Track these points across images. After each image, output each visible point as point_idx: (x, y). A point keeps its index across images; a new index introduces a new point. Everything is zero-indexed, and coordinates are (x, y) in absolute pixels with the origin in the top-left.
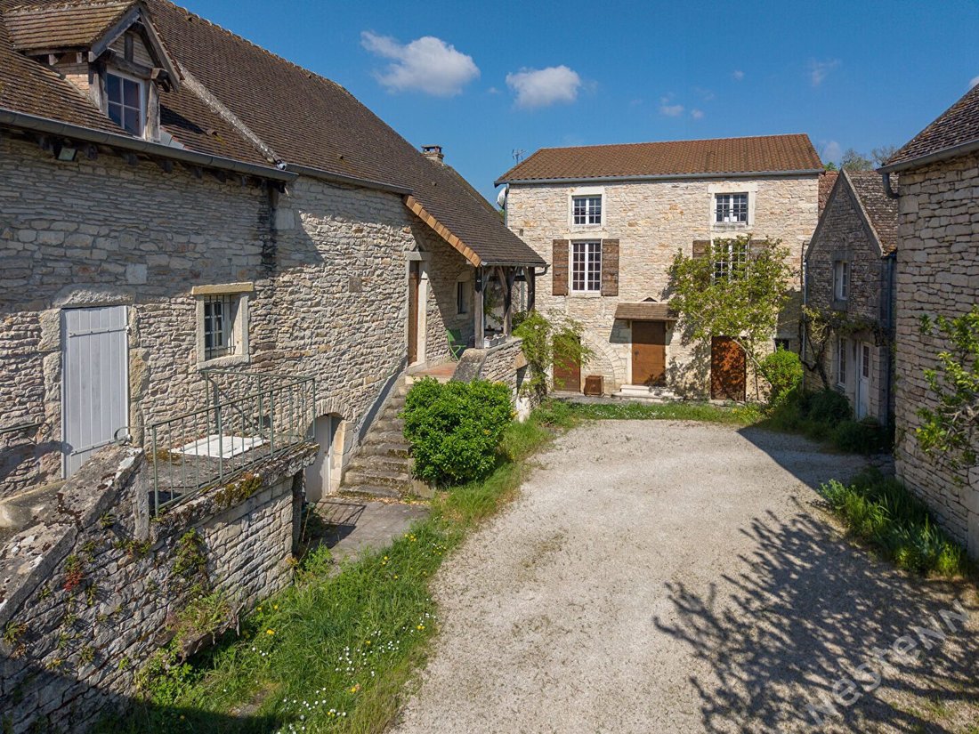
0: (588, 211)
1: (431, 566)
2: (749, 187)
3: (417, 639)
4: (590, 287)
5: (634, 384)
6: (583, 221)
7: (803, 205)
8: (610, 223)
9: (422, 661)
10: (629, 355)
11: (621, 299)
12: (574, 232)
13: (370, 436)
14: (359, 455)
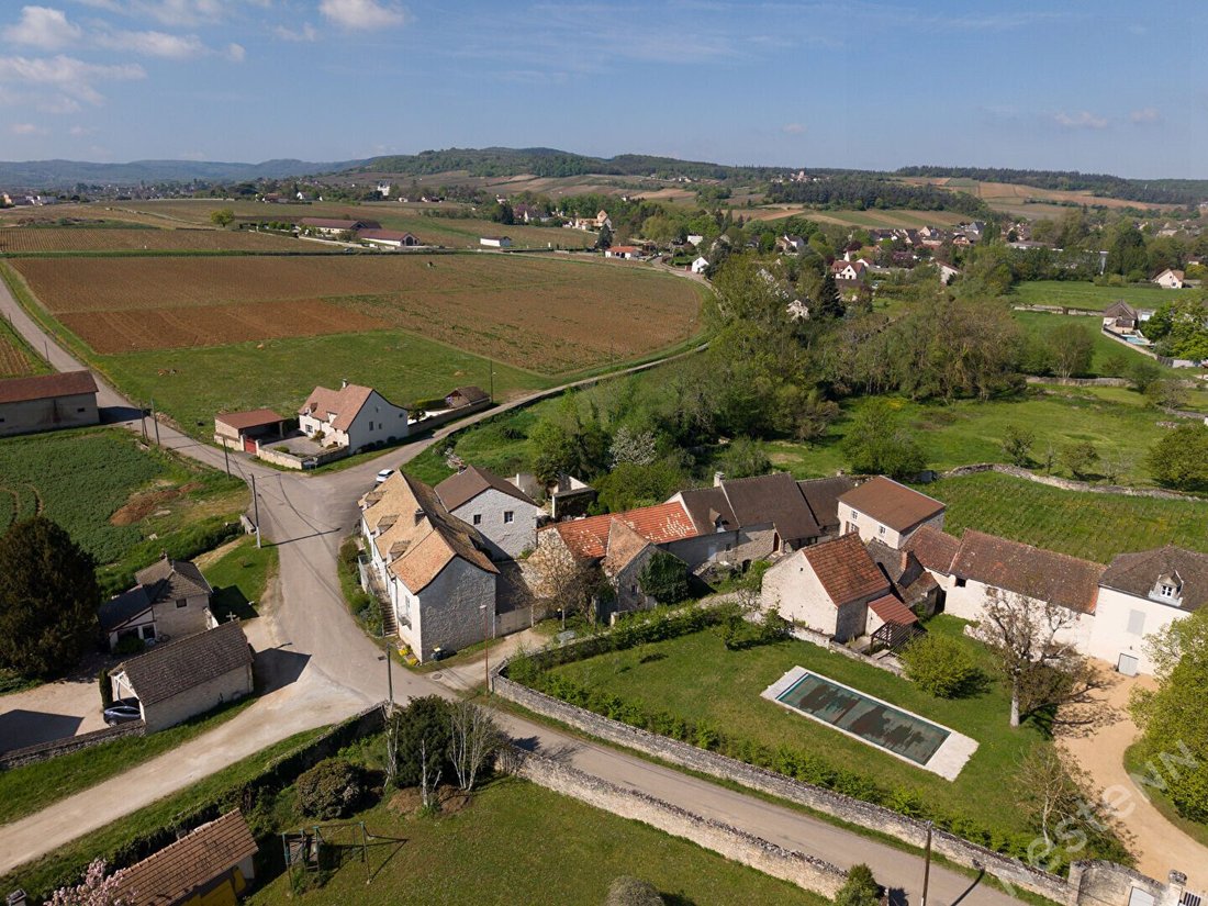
0: (855, 515)
2: (886, 528)
6: (854, 518)
7: (896, 539)
8: (858, 522)
12: (851, 520)
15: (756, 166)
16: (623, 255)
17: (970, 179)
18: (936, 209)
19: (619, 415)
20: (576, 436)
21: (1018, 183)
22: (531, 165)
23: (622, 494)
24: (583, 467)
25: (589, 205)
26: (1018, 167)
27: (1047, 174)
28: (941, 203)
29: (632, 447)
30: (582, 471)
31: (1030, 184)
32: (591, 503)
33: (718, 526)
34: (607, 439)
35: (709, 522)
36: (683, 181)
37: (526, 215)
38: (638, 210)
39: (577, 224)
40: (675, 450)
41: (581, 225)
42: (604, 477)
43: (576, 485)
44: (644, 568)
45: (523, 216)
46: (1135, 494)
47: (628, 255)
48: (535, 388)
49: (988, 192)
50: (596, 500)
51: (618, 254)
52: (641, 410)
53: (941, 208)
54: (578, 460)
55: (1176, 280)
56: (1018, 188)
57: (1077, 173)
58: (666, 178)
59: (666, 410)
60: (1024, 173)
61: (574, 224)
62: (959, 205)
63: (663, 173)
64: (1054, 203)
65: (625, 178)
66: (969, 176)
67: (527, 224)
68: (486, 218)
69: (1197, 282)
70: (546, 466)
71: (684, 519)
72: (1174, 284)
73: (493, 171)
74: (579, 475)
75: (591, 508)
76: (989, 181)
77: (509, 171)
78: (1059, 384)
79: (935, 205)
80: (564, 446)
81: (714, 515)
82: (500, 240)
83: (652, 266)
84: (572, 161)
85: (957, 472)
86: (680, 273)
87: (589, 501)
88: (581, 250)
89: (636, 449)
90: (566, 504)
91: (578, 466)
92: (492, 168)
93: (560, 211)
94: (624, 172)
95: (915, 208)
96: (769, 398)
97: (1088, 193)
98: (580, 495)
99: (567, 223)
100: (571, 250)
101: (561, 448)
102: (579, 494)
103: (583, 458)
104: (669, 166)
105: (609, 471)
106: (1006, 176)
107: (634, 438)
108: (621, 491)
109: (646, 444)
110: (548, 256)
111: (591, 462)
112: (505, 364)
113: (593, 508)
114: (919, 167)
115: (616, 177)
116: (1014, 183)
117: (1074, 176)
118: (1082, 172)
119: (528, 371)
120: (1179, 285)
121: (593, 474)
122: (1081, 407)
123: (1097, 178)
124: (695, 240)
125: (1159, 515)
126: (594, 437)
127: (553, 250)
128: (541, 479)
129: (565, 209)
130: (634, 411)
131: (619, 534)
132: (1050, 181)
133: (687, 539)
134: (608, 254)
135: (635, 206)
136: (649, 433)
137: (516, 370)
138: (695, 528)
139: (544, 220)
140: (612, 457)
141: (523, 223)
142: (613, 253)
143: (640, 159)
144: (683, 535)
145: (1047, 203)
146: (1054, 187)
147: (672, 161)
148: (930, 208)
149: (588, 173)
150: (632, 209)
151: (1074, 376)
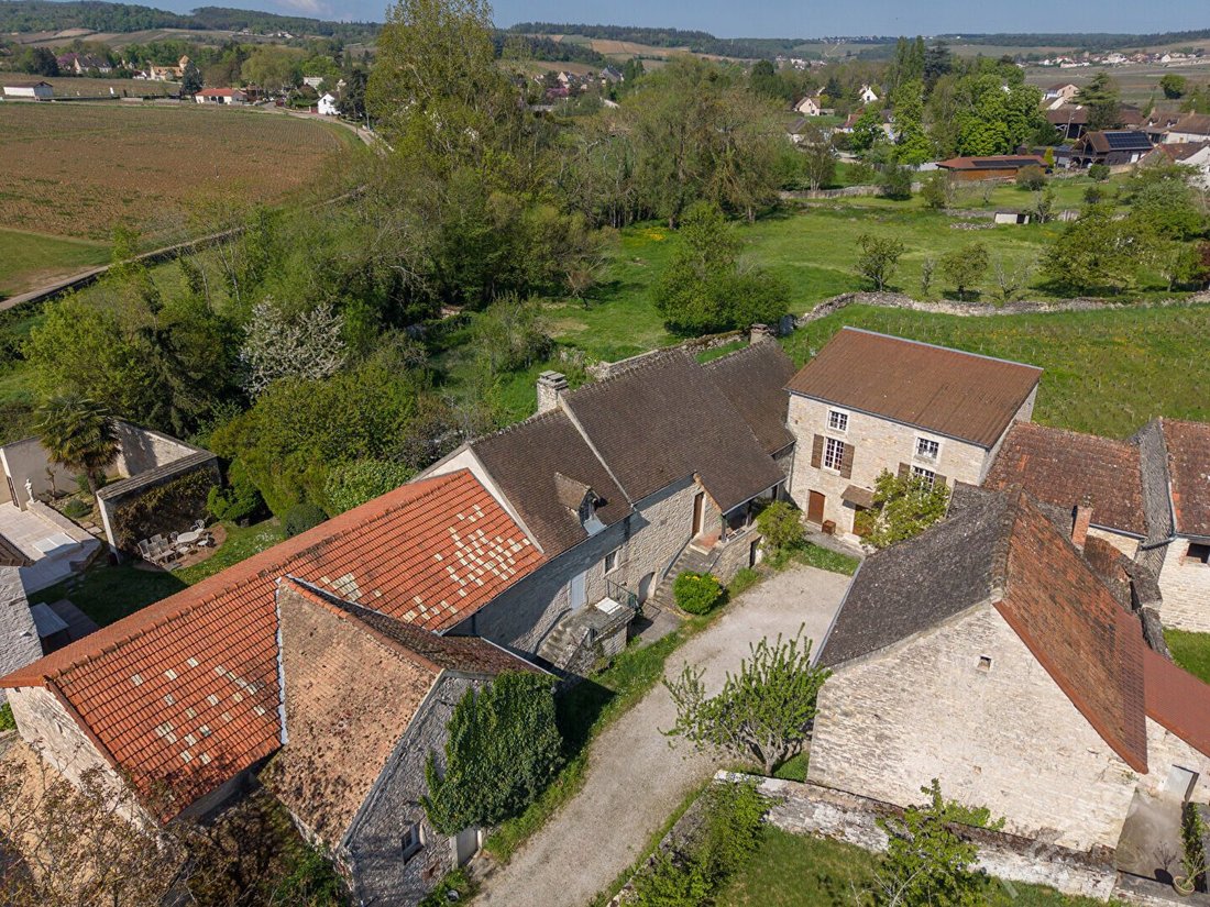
0: (838, 421)
1: (668, 653)
2: (941, 440)
3: (654, 680)
4: (835, 467)
5: (854, 533)
6: (836, 426)
7: (973, 463)
8: (850, 434)
9: (652, 687)
10: (853, 516)
11: (851, 482)
12: (827, 431)
13: (669, 574)
14: (663, 583)
15: (364, 22)
16: (221, 99)
17: (581, 36)
18: (562, 60)
19: (249, 282)
20: (148, 332)
21: (625, 40)
22: (81, 16)
23: (291, 458)
24: (182, 401)
25: (166, 54)
26: (623, 25)
27: (648, 31)
28: (567, 55)
29: (291, 342)
30: (180, 411)
31: (636, 42)
32: (213, 491)
33: (584, 515)
34: (230, 333)
35: (562, 514)
36: (283, 36)
37: (77, 64)
38: (234, 55)
39: (153, 73)
40: (386, 335)
41: (157, 75)
42: (235, 421)
43: (168, 452)
44: (433, 762)
45: (72, 66)
46: (1052, 309)
47: (228, 99)
48: (83, 263)
49: (602, 46)
50: (225, 482)
51: (213, 99)
52: (296, 260)
53: (566, 59)
54: (165, 386)
55: (814, 108)
56: (626, 45)
57: (675, 30)
58: (262, 33)
59: (349, 254)
60: (629, 30)
61: (149, 75)
62: (584, 56)
63: (258, 28)
64: (660, 59)
65: (211, 32)
66: (581, 33)
67: (80, 76)
68: (19, 70)
69: (832, 111)
70: (71, 419)
71: (495, 523)
72: (813, 112)
73: (30, 24)
74: (177, 424)
75: (214, 504)
76: (599, 38)
77: (52, 25)
78: (809, 197)
79: (561, 56)
80: (121, 361)
81: (572, 491)
82: (34, 87)
83: (264, 109)
84: (137, 11)
85: (818, 312)
86: (305, 115)
87: (204, 487)
88: (163, 97)
89: (301, 343)
90: (140, 509)
91: (168, 402)
92: (27, 20)
93: (127, 63)
94: (209, 26)
95: (543, 59)
96: (510, 231)
97: (686, 49)
98: (179, 475)
99: (140, 74)
100: (146, 98)
101: (115, 366)
102: (176, 477)
103: (175, 382)
104: (263, 20)
105: (246, 404)
106: (614, 33)
107: (292, 322)
108: (286, 450)
109: (322, 331)
110: (113, 104)
111: (198, 387)
112: (28, 232)
113: (222, 502)
114: (533, 23)
115: (199, 32)
116: (621, 40)
117: (672, 32)
118: (679, 29)
119: (71, 239)
120: (817, 112)
121: (208, 416)
122: (859, 219)
123: (692, 35)
124: (314, 82)
125: (1115, 335)
126: (199, 330)
127: (118, 98)
128: (64, 452)
129: (135, 60)
130: (280, 267)
131: (315, 644)
132: (652, 38)
133: (519, 585)
134: (200, 99)
135: (227, 52)
136: (323, 308)
137: (48, 239)
138: (531, 539)
139: (105, 70)
140: (248, 368)
141: (75, 75)
142: (206, 98)
143: (226, 13)
144: (507, 574)
145: (654, 59)
146: (656, 43)
147: (265, 15)
148: (557, 59)
149: (162, 26)
150: (225, 55)
151: (822, 188)
